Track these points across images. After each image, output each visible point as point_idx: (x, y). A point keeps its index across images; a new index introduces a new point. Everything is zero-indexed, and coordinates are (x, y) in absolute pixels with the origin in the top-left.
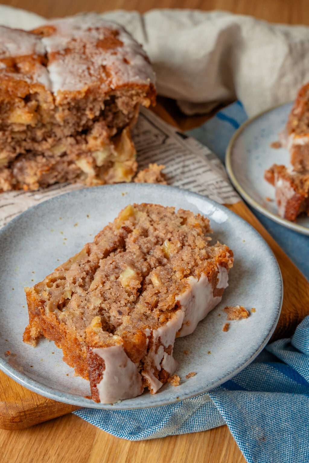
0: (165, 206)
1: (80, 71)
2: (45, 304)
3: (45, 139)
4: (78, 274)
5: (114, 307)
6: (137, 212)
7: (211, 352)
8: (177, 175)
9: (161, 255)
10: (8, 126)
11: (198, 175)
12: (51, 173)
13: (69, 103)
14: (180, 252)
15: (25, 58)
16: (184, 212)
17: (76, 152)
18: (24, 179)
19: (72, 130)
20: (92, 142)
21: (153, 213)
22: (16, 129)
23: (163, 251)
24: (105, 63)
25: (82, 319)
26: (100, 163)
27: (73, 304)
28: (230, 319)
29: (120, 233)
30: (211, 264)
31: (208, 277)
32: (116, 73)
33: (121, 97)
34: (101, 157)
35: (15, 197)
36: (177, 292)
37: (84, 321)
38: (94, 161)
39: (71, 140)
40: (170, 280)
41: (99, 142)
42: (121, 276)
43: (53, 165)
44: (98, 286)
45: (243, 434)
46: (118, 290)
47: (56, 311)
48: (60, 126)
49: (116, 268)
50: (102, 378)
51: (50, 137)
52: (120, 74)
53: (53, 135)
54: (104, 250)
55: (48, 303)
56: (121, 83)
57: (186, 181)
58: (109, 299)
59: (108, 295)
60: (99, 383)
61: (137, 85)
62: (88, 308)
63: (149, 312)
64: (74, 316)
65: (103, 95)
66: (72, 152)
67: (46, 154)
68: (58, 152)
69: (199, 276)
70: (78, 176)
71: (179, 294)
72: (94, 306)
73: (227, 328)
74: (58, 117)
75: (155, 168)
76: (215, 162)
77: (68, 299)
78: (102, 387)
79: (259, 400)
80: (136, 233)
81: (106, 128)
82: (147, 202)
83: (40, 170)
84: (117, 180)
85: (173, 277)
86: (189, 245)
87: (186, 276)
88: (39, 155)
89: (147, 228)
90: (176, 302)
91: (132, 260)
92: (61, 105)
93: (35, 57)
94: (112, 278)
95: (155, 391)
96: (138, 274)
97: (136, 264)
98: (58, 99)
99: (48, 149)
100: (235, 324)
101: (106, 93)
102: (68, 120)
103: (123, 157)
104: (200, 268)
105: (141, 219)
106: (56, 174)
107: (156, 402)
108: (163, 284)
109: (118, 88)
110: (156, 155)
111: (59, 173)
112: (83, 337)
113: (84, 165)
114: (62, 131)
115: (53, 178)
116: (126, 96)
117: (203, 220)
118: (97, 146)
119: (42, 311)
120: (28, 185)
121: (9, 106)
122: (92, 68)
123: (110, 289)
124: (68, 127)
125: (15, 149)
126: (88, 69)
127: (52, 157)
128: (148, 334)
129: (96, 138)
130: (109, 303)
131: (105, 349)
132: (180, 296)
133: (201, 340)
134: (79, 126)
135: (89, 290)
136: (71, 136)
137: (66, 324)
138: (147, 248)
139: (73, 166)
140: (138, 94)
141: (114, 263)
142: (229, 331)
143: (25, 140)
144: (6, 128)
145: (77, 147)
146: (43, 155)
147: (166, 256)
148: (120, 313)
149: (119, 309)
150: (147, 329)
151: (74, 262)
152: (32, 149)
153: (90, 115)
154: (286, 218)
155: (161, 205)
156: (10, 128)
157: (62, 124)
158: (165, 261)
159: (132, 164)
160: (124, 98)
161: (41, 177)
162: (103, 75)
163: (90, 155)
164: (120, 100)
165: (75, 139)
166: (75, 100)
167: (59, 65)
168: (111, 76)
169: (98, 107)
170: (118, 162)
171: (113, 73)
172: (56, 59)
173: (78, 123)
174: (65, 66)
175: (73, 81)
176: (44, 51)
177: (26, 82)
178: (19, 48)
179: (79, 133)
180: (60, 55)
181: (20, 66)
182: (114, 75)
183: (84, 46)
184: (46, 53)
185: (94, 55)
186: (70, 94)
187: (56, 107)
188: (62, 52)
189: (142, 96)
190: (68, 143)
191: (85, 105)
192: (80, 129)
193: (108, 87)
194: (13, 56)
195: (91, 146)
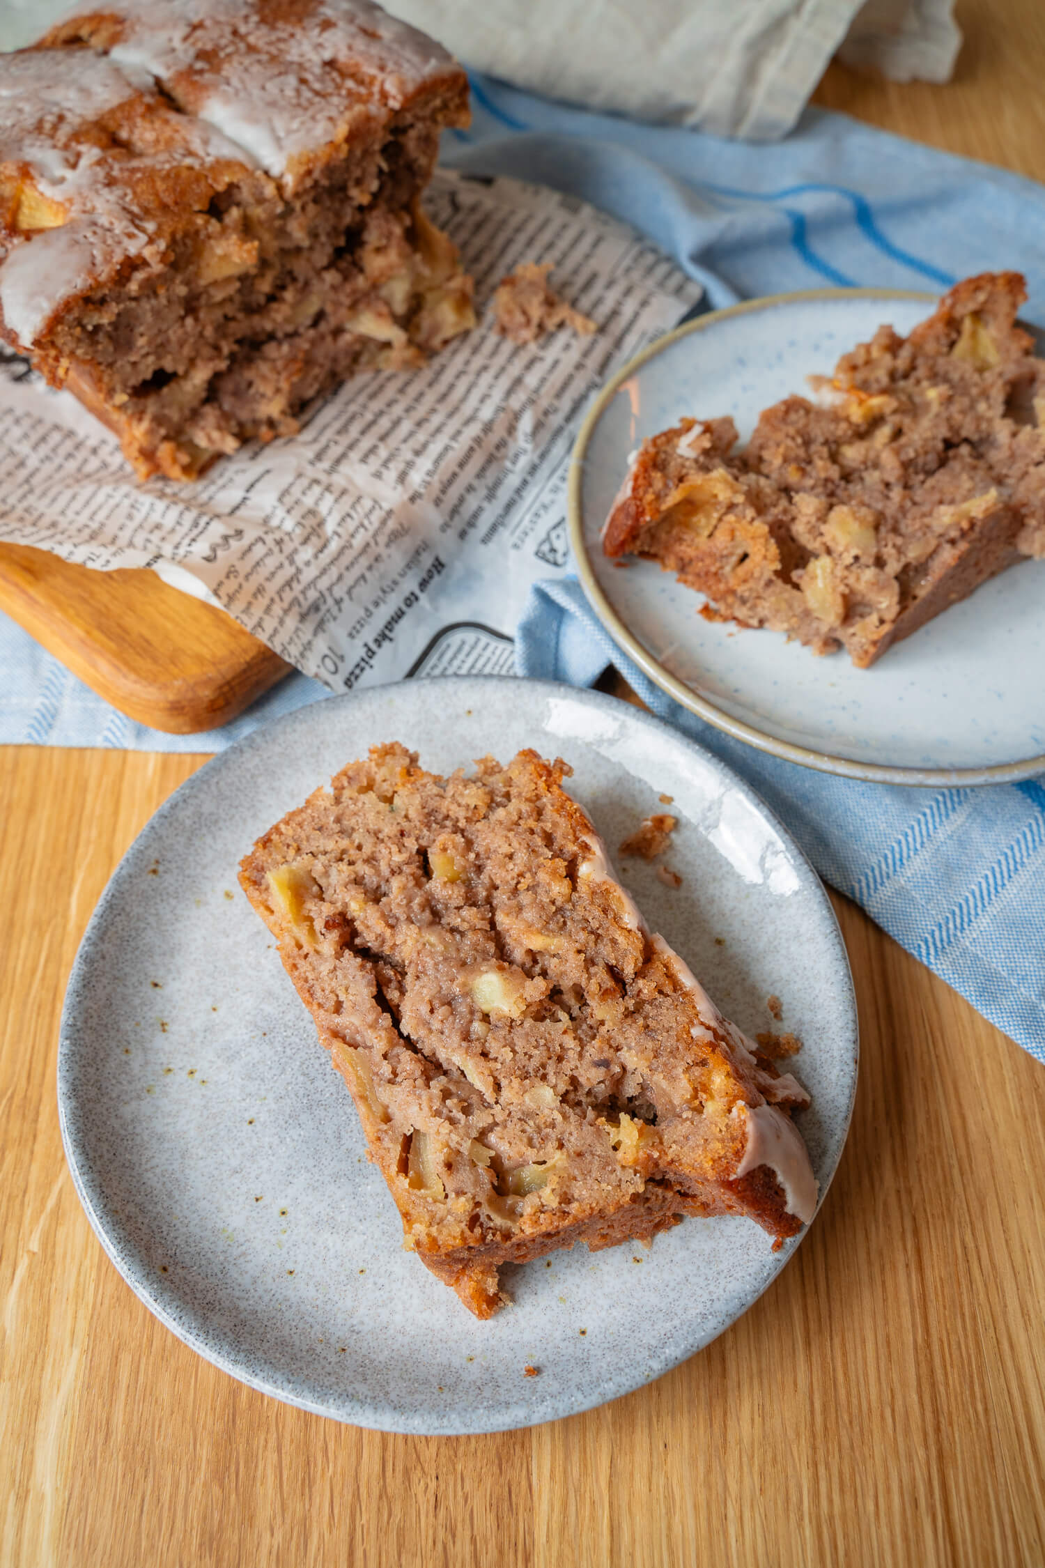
1: (290, 93)
3: (272, 298)
12: (307, 373)
13: (316, 183)
15: (124, 111)
17: (347, 301)
18: (253, 411)
19: (329, 250)
20: (375, 263)
22: (219, 295)
24: (327, 55)
26: (400, 307)
32: (382, 68)
33: (412, 126)
34: (398, 292)
35: (255, 459)
38: (389, 305)
39: (331, 277)
41: (392, 255)
43: (307, 352)
48: (298, 250)
51: (285, 288)
52: (390, 66)
53: (289, 280)
56: (410, 88)
65: (380, 134)
66: (337, 304)
67: (280, 334)
70: (355, 358)
74: (297, 232)
81: (391, 217)
83: (284, 375)
84: (448, 332)
88: (263, 343)
92: (297, 195)
98: (289, 181)
99: (287, 320)
101: (385, 127)
102: (316, 228)
103: (441, 275)
106: (317, 370)
109: (410, 101)
111: (322, 366)
113: (372, 326)
114: (309, 260)
115: (311, 385)
116: (423, 119)
118: (391, 267)
120: (271, 423)
121: (189, 242)
122: (309, 77)
124: (318, 246)
125: (217, 348)
126: (303, 81)
127: (296, 334)
129: (379, 250)
134: (338, 236)
136: (329, 265)
139: (347, 338)
140: (445, 106)
143: (233, 319)
145: (348, 288)
146: (273, 336)
152: (249, 332)
153: (360, 196)
156: (203, 300)
157: (306, 243)
159: (461, 282)
160: (420, 125)
161: (291, 392)
162: (350, 84)
163: (378, 298)
164: (413, 133)
165: (338, 270)
166: (329, 170)
167: (227, 101)
168: (373, 79)
169: (373, 170)
170: (431, 289)
171: (373, 71)
172: (205, 87)
173: (335, 229)
174: (242, 94)
175: (295, 125)
176: (151, 81)
177: (190, 168)
178: (85, 92)
179: (339, 253)
180: (201, 72)
181: (124, 134)
182: (380, 76)
183: (235, 33)
184: (158, 81)
185: (282, 46)
186: (316, 158)
187: (287, 203)
188: (199, 65)
189: (452, 105)
190: (327, 286)
191: (346, 176)
192: (342, 242)
193: (384, 111)
194: (91, 115)
195: (376, 273)
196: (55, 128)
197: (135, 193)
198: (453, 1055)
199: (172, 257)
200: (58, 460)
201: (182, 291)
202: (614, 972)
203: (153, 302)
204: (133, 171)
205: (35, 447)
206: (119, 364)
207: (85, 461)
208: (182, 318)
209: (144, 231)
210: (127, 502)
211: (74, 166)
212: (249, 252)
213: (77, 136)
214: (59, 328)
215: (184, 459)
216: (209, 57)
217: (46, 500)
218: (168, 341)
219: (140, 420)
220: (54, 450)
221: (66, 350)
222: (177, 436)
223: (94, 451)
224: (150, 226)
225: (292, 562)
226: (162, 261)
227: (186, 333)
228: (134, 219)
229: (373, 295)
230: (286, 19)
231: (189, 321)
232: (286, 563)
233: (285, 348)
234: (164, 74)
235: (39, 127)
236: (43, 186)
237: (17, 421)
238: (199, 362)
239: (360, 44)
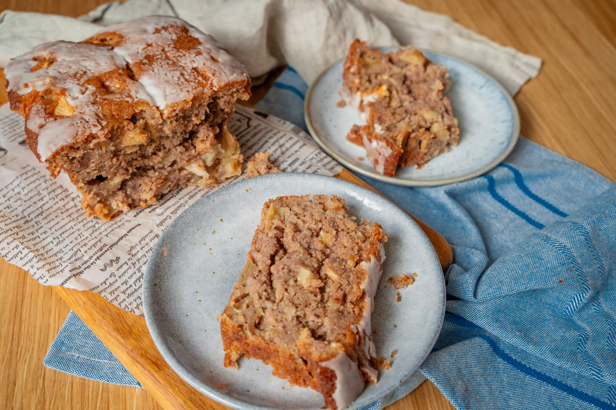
0: (300, 196)
1: (175, 78)
2: (244, 328)
3: (154, 154)
4: (260, 288)
5: (308, 311)
6: (279, 208)
7: (397, 325)
8: (279, 157)
9: (323, 246)
10: (120, 151)
12: (165, 184)
13: (177, 115)
14: (339, 239)
15: (110, 74)
16: (320, 197)
17: (187, 159)
18: (140, 196)
19: (181, 139)
20: (200, 146)
21: (293, 205)
22: (129, 151)
23: (322, 242)
24: (195, 65)
25: (287, 333)
26: (209, 163)
27: (269, 319)
28: (398, 288)
29: (275, 235)
30: (372, 244)
31: (376, 257)
32: (214, 75)
33: (222, 97)
34: (210, 158)
35: (135, 216)
36: (358, 280)
37: (290, 334)
38: (204, 162)
39: (180, 149)
40: (345, 270)
41: (208, 144)
42: (299, 279)
43: (166, 176)
44: (283, 295)
45: (453, 392)
46: (304, 293)
47: (257, 332)
48: (168, 137)
49: (290, 271)
50: (336, 387)
51: (160, 150)
52: (217, 74)
53: (162, 148)
54: (269, 255)
55: (246, 326)
56: (223, 84)
57: (290, 160)
58: (300, 305)
59: (297, 302)
60: (334, 392)
61: (237, 83)
62: (286, 320)
63: (342, 308)
64: (279, 333)
65: (207, 99)
66: (182, 159)
67: (156, 167)
68: (168, 163)
69: (369, 260)
70: (189, 180)
71: (361, 283)
72: (292, 317)
73: (399, 299)
74: (167, 130)
75: (261, 156)
76: (302, 134)
77: (262, 316)
78: (337, 395)
79: (451, 356)
80: (289, 230)
81: (210, 129)
82: (282, 196)
83: (155, 184)
84: (229, 176)
85: (347, 267)
86: (343, 230)
87: (357, 263)
88: (149, 170)
89: (296, 222)
90: (362, 291)
91: (300, 259)
92: (169, 118)
93: (121, 71)
94: (292, 282)
95: (376, 381)
96: (313, 272)
97: (306, 262)
98: (166, 113)
99: (159, 162)
100: (403, 291)
101: (209, 97)
102: (176, 130)
103: (229, 153)
104: (367, 251)
105: (286, 214)
106: (170, 183)
107: (384, 392)
108: (341, 275)
109: (221, 89)
110: (249, 140)
111: (172, 182)
112: (297, 351)
113: (195, 169)
114: (171, 142)
115: (167, 188)
116: (227, 95)
117: (339, 200)
118: (206, 149)
119: (244, 336)
120: (146, 201)
121: (119, 130)
122: (185, 73)
123: (295, 295)
124: (176, 137)
125: (127, 170)
126: (182, 74)
127: (163, 168)
128: (355, 331)
129: (203, 141)
130: (302, 309)
131: (333, 360)
132: (363, 284)
133: (382, 315)
134: (186, 133)
135: (277, 301)
136: (180, 145)
137: (275, 343)
138: (307, 243)
139: (185, 172)
140: (238, 91)
141: (286, 267)
142: (402, 299)
143: (136, 159)
144: (118, 153)
145: (187, 154)
146: (153, 168)
147: (327, 247)
148: (318, 316)
149: (314, 312)
150: (352, 326)
151: (248, 275)
152: (142, 165)
153: (195, 120)
154: (386, 174)
155: (296, 195)
156: (122, 153)
157: (171, 135)
158: (328, 251)
159: (238, 157)
160: (226, 97)
161: (156, 191)
162: (200, 78)
163: (200, 158)
164: (222, 100)
165: (184, 146)
166: (183, 110)
167: (150, 77)
168: (209, 78)
169: (203, 112)
170: (225, 157)
171: (210, 75)
172: (143, 71)
173: (185, 131)
174: (157, 76)
175: (174, 91)
176: (125, 63)
177: (127, 102)
178: (98, 64)
179: (186, 140)
180: (144, 64)
181: (107, 83)
182: (212, 77)
183: (163, 50)
184: (128, 65)
185: (179, 59)
186: (178, 106)
187: (164, 121)
188: (145, 61)
189: (241, 91)
190: (178, 152)
191: (191, 113)
192: (187, 136)
193: (210, 91)
194: (97, 74)
195: (200, 150)
196: (81, 76)
197: (102, 108)
199: (110, 136)
200: (56, 200)
201: (113, 149)
203: (100, 151)
204: (105, 99)
206: (82, 172)
207: (68, 202)
208: (112, 158)
209: (101, 124)
211: (83, 93)
212: (143, 138)
213: (88, 81)
214: (58, 156)
215: (106, 211)
216: (150, 59)
218: (105, 166)
219: (89, 193)
220: (56, 196)
221: (60, 165)
222: (104, 202)
223: (73, 199)
224: (104, 123)
226: (105, 137)
227: (113, 164)
228: (99, 119)
229: (198, 157)
230: (184, 49)
231: (115, 160)
233: (157, 174)
234: (130, 62)
235: (75, 75)
236: (69, 99)
238: (118, 174)
239: (209, 63)
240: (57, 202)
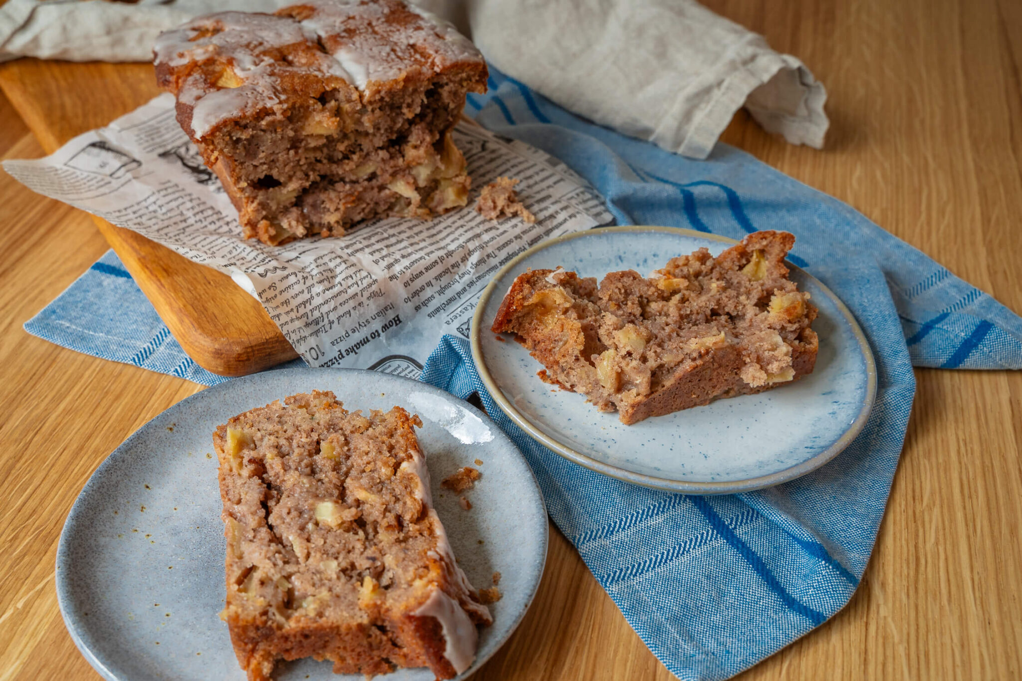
1: (384, 54)
3: (346, 157)
8: (522, 190)
10: (301, 142)
11: (549, 187)
12: (358, 205)
13: (382, 99)
15: (295, 47)
17: (390, 171)
18: (321, 218)
19: (385, 139)
20: (411, 153)
22: (313, 144)
24: (412, 42)
26: (422, 183)
32: (437, 52)
33: (447, 84)
34: (423, 174)
35: (312, 243)
38: (415, 179)
39: (383, 154)
41: (422, 151)
43: (360, 193)
48: (367, 134)
51: (354, 153)
52: (441, 52)
53: (358, 149)
56: (448, 63)
57: (538, 197)
61: (469, 65)
65: (426, 83)
66: (384, 171)
67: (347, 180)
68: (365, 173)
70: (391, 208)
74: (367, 123)
76: (562, 166)
81: (427, 131)
83: (343, 201)
84: (449, 205)
88: (336, 182)
92: (370, 103)
93: (309, 44)
98: (367, 93)
99: (352, 171)
101: (429, 80)
102: (379, 124)
103: (452, 172)
106: (364, 206)
109: (446, 70)
111: (368, 204)
113: (402, 188)
114: (371, 141)
115: (359, 213)
116: (454, 82)
118: (419, 158)
120: (329, 227)
121: (302, 110)
122: (398, 49)
124: (378, 135)
125: (307, 175)
126: (393, 50)
127: (356, 181)
129: (416, 147)
134: (392, 132)
136: (383, 147)
139: (387, 192)
140: (469, 78)
143: (320, 161)
144: (298, 144)
145: (392, 163)
146: (342, 180)
152: (328, 173)
153: (407, 114)
156: (303, 144)
157: (371, 131)
159: (464, 179)
160: (451, 85)
161: (345, 213)
162: (418, 56)
163: (409, 174)
164: (446, 88)
165: (388, 151)
166: (390, 92)
167: (350, 51)
168: (430, 56)
169: (418, 101)
170: (445, 179)
171: (431, 52)
172: (341, 44)
173: (391, 128)
174: (359, 50)
175: (380, 69)
176: (315, 37)
177: (317, 76)
178: (279, 35)
179: (390, 142)
180: (343, 37)
181: (290, 58)
182: (434, 55)
183: (370, 24)
184: (319, 38)
185: (390, 34)
186: (384, 85)
187: (364, 106)
188: (343, 34)
189: (474, 80)
190: (379, 159)
191: (402, 100)
192: (394, 137)
193: (430, 72)
194: (277, 45)
195: (410, 159)
196: (256, 47)
197: (282, 81)
198: (291, 537)
199: (289, 114)
200: (205, 223)
201: (291, 133)
202: (399, 519)
203: (274, 135)
204: (285, 71)
205: (195, 215)
206: (247, 164)
207: (221, 227)
208: (289, 149)
209: (279, 98)
210: (232, 245)
211: (256, 65)
212: (333, 122)
213: (265, 53)
214: (218, 133)
215: (272, 232)
216: (351, 33)
217: (189, 238)
218: (278, 160)
219: (252, 202)
220: (205, 218)
221: (219, 147)
222: (272, 219)
223: (228, 224)
224: (283, 97)
225: (309, 291)
226: (282, 114)
227: (289, 159)
228: (276, 92)
229: (407, 172)
230: (399, 23)
231: (292, 152)
232: (306, 291)
233: (348, 187)
234: (323, 34)
235: (247, 46)
236: (238, 71)
237: (191, 200)
238: (294, 179)
239: (431, 39)
240: (206, 226)
